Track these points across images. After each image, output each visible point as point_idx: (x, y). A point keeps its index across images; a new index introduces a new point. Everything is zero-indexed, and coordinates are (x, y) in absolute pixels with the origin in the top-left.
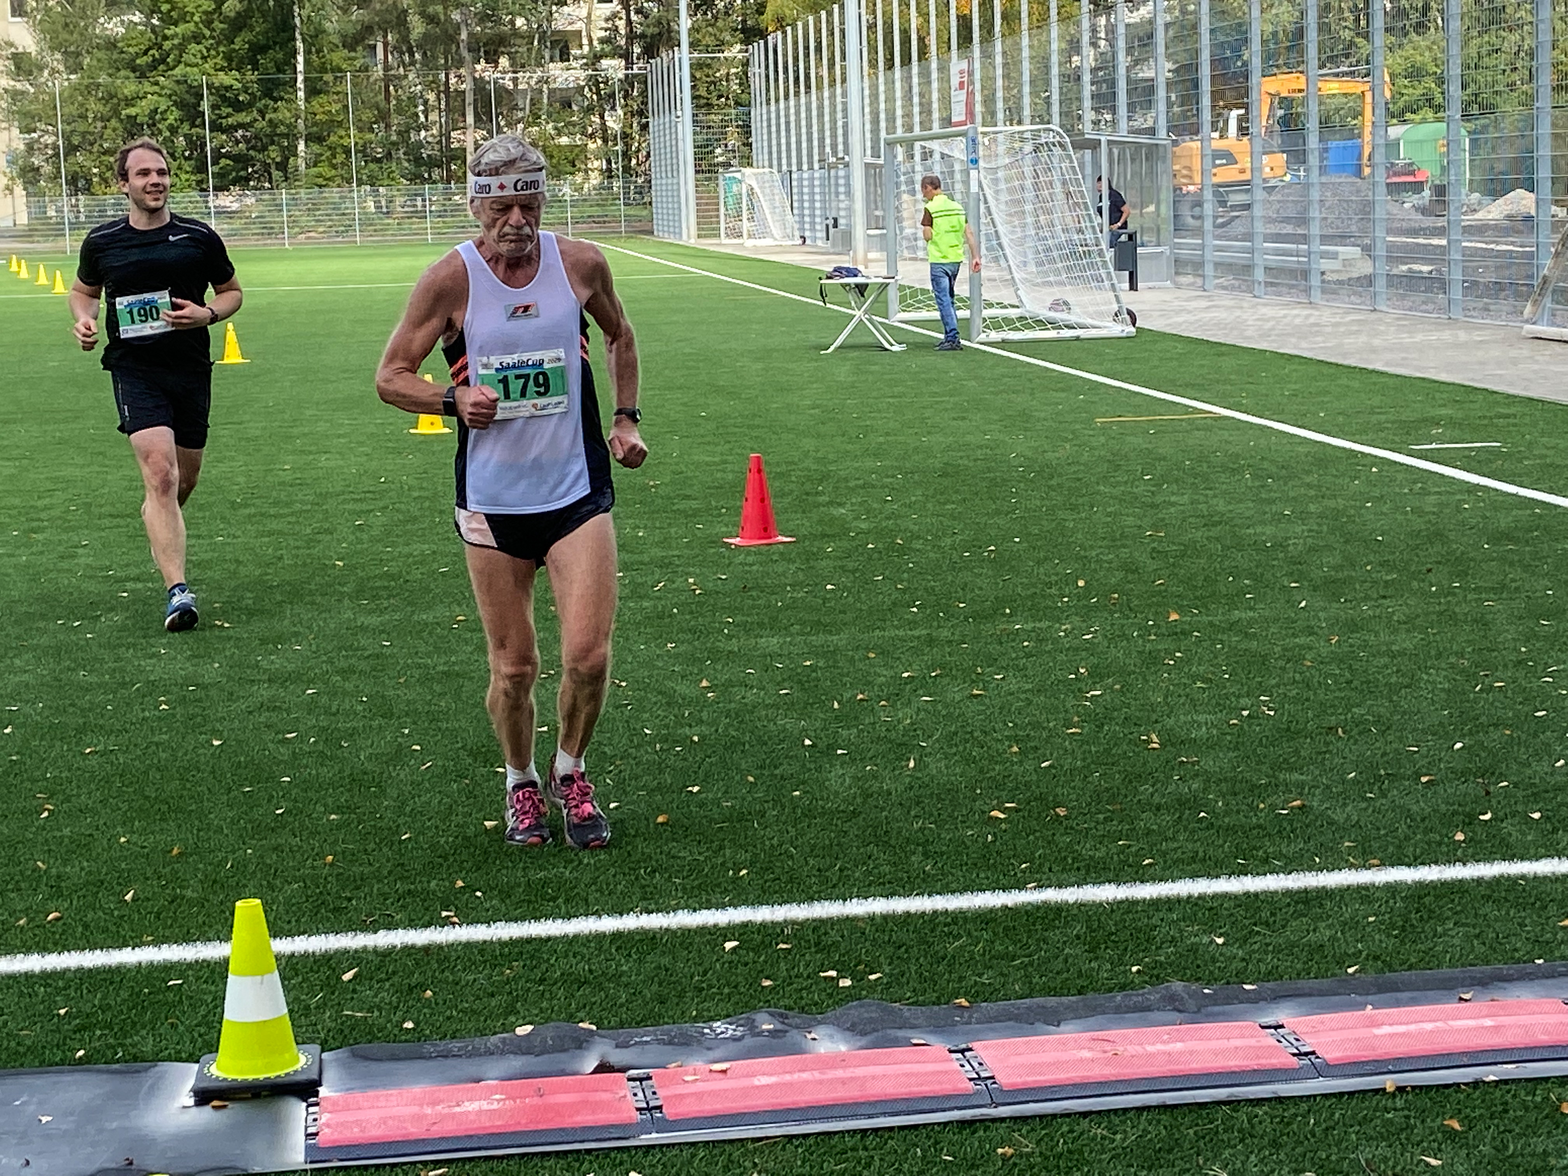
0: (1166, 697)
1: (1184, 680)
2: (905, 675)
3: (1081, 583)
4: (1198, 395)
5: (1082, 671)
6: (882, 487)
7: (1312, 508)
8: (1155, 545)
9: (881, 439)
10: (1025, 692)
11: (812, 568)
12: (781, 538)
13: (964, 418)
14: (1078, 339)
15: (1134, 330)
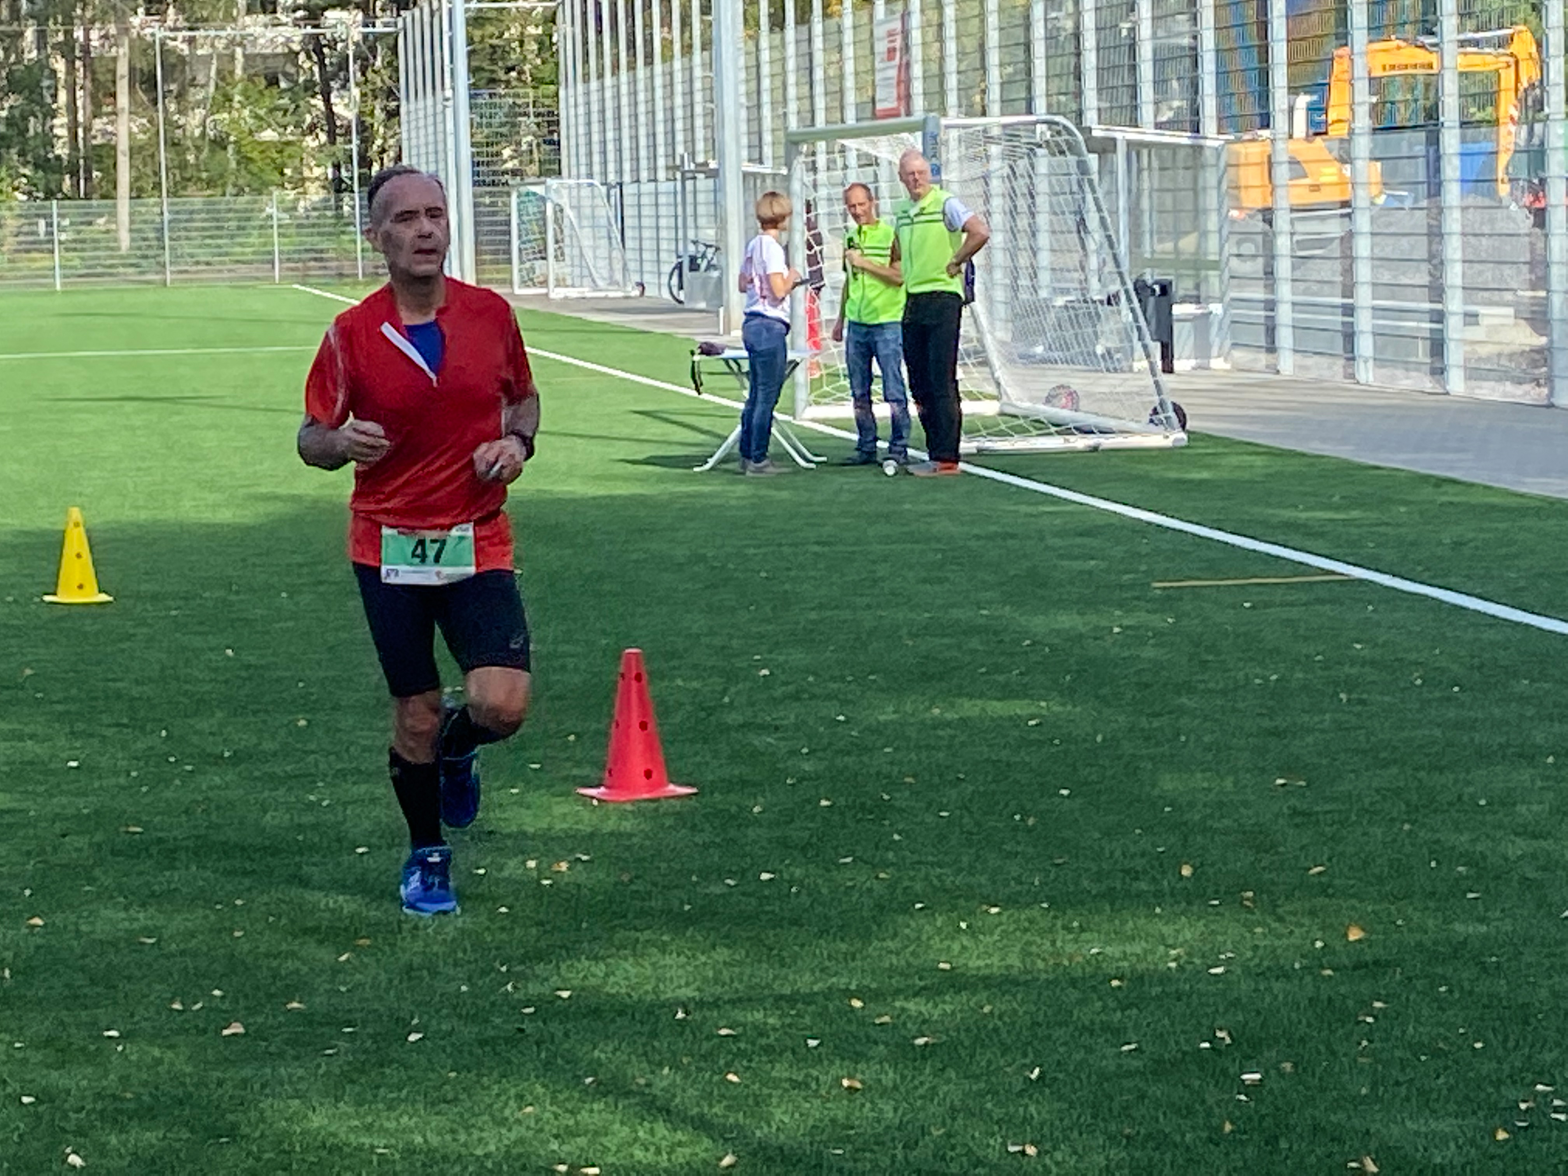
0: (1374, 1086)
1: (1398, 1053)
2: (921, 1041)
3: (1186, 871)
4: (1308, 544)
5: (1220, 1034)
6: (829, 697)
7: (1539, 738)
8: (1293, 801)
9: (813, 615)
10: (1130, 1074)
11: (734, 841)
12: (672, 787)
13: (941, 581)
14: (1095, 449)
15: (1183, 436)
